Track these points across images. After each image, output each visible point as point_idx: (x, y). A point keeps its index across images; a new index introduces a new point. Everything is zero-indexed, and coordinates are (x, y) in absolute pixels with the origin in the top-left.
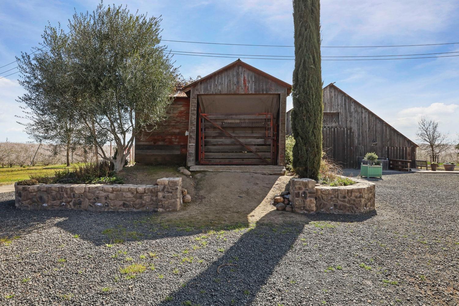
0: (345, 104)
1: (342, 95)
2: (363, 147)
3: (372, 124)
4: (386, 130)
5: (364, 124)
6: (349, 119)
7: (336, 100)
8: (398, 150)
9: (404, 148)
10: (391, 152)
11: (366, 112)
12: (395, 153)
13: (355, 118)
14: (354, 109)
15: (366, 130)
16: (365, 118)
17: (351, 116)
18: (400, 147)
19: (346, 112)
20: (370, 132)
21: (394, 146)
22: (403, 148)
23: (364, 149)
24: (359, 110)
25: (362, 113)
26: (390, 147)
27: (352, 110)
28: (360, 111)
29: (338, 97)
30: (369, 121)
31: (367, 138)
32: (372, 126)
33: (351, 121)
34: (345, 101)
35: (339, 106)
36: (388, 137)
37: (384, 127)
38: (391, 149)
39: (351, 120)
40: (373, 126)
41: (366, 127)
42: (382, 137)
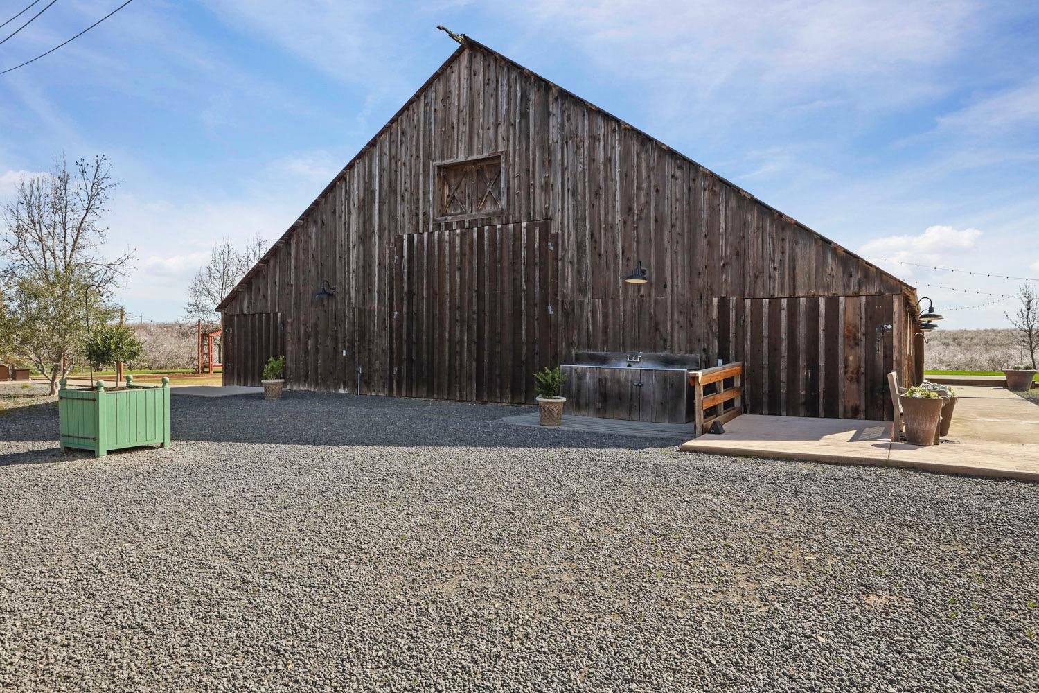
0: (524, 115)
1: (513, 76)
2: (598, 302)
3: (639, 188)
4: (713, 211)
5: (602, 192)
6: (539, 180)
7: (492, 101)
8: (784, 314)
9: (822, 302)
10: (741, 326)
11: (614, 131)
12: (765, 333)
13: (564, 169)
14: (562, 127)
15: (614, 218)
16: (608, 160)
17: (548, 164)
18: (793, 301)
19: (528, 148)
20: (629, 227)
21: (759, 294)
22: (813, 300)
23: (605, 316)
24: (584, 126)
25: (594, 138)
26: (733, 301)
27: (554, 135)
28: (586, 135)
29: (496, 89)
30: (625, 176)
31: (616, 256)
32: (643, 200)
33: (547, 188)
34: (525, 97)
35: (502, 129)
36: (724, 248)
37: (704, 196)
38: (740, 309)
39: (546, 183)
40: (648, 194)
41: (614, 207)
42: (691, 249)
